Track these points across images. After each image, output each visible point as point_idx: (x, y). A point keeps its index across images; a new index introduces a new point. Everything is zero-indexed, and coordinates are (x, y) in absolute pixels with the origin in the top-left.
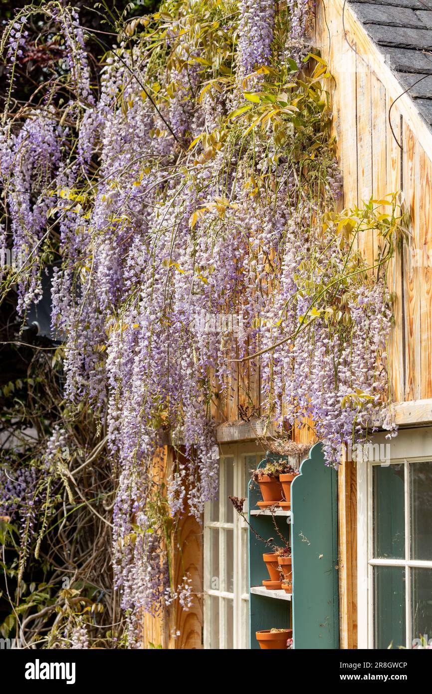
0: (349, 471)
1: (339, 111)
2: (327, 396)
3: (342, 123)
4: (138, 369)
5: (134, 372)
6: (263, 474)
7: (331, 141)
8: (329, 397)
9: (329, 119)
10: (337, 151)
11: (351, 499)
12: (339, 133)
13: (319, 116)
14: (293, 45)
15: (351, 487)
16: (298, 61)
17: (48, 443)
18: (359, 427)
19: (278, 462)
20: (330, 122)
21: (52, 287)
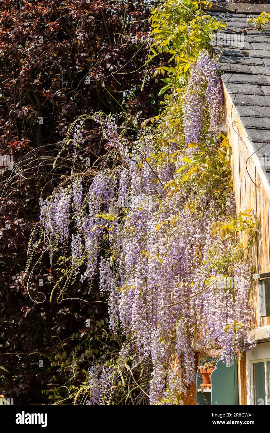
0: (242, 367)
1: (233, 165)
2: (222, 324)
3: (235, 172)
4: (134, 312)
5: (132, 313)
6: (202, 369)
7: (230, 182)
8: (223, 325)
9: (229, 170)
10: (233, 188)
11: (244, 382)
12: (234, 178)
13: (224, 168)
14: (212, 130)
15: (244, 376)
16: (215, 139)
17: (120, 353)
18: (237, 342)
19: (211, 362)
20: (230, 172)
21: (100, 267)
